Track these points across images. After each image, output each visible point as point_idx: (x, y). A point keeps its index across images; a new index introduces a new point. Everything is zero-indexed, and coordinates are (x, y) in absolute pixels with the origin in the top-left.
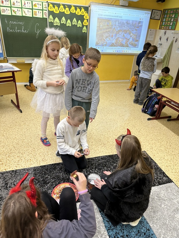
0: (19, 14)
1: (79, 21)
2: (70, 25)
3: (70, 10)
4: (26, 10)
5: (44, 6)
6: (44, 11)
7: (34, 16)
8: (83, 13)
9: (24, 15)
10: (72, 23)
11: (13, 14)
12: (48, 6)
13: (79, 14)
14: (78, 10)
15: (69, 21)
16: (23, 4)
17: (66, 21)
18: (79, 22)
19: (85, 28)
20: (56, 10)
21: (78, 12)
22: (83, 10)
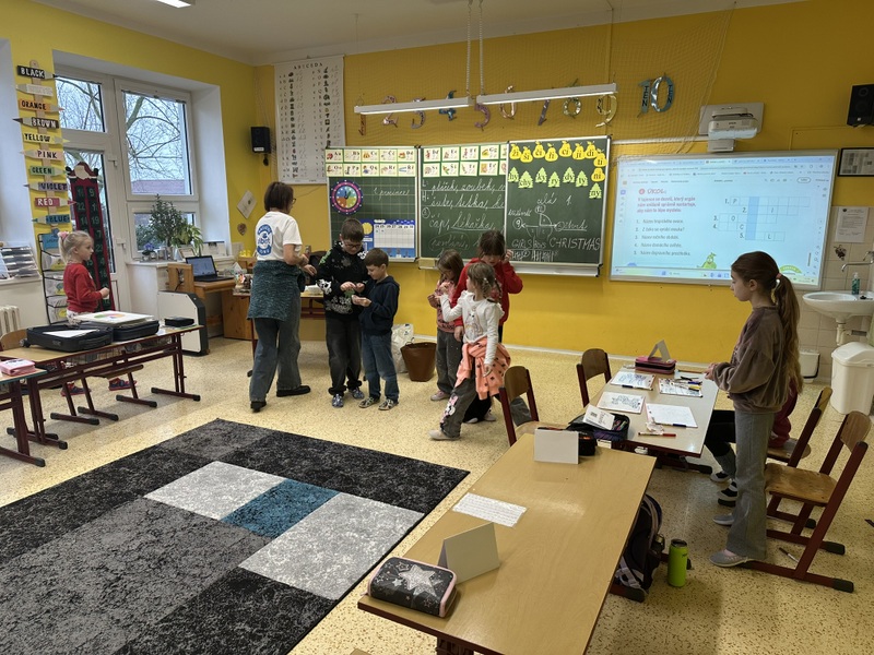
0: (453, 173)
1: (582, 173)
2: (558, 185)
3: (557, 152)
4: (466, 165)
5: (502, 152)
6: (502, 162)
7: (481, 174)
8: (591, 153)
9: (462, 173)
10: (561, 181)
11: (444, 174)
12: (510, 151)
13: (582, 158)
14: (579, 148)
15: (555, 176)
16: (463, 153)
17: (548, 177)
18: (582, 175)
19: (596, 188)
20: (526, 157)
21: (580, 154)
22: (591, 147)
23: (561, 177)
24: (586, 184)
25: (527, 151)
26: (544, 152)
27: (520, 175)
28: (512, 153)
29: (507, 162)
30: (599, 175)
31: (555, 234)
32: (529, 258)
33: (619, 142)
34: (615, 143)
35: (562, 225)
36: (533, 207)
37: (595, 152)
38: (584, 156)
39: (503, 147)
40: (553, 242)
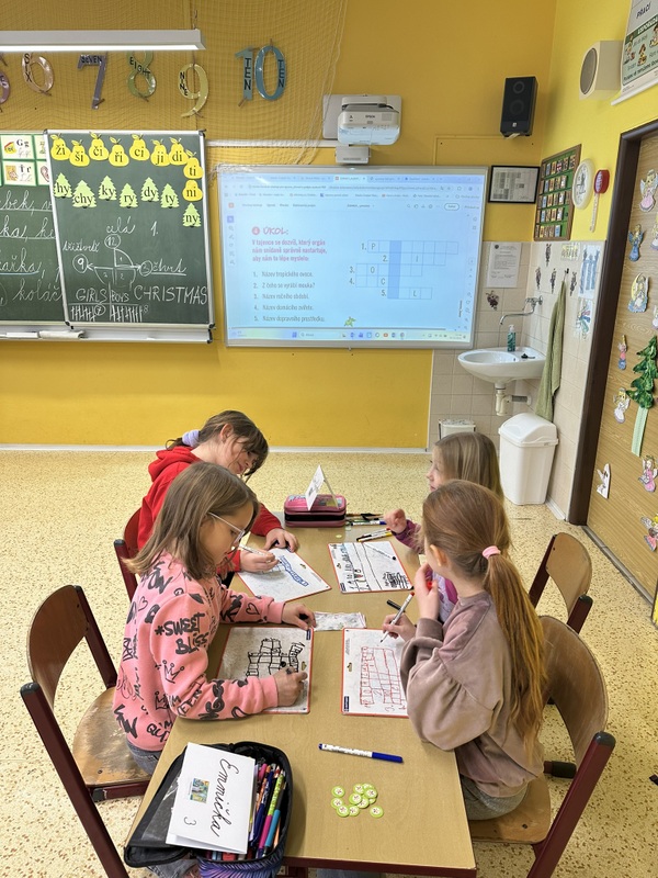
1: (168, 187)
3: (127, 152)
5: (38, 148)
8: (178, 156)
10: (139, 198)
12: (51, 146)
13: (165, 163)
14: (160, 149)
15: (127, 190)
18: (168, 190)
19: (191, 210)
20: (77, 157)
21: (161, 157)
22: (177, 148)
23: (138, 191)
24: (176, 205)
25: (79, 148)
26: (105, 151)
27: (73, 187)
28: (54, 151)
29: (48, 164)
30: (193, 192)
31: (140, 280)
32: (105, 318)
33: (217, 143)
34: (212, 144)
35: (149, 266)
36: (101, 239)
37: (184, 155)
38: (168, 161)
39: (38, 139)
40: (140, 293)
